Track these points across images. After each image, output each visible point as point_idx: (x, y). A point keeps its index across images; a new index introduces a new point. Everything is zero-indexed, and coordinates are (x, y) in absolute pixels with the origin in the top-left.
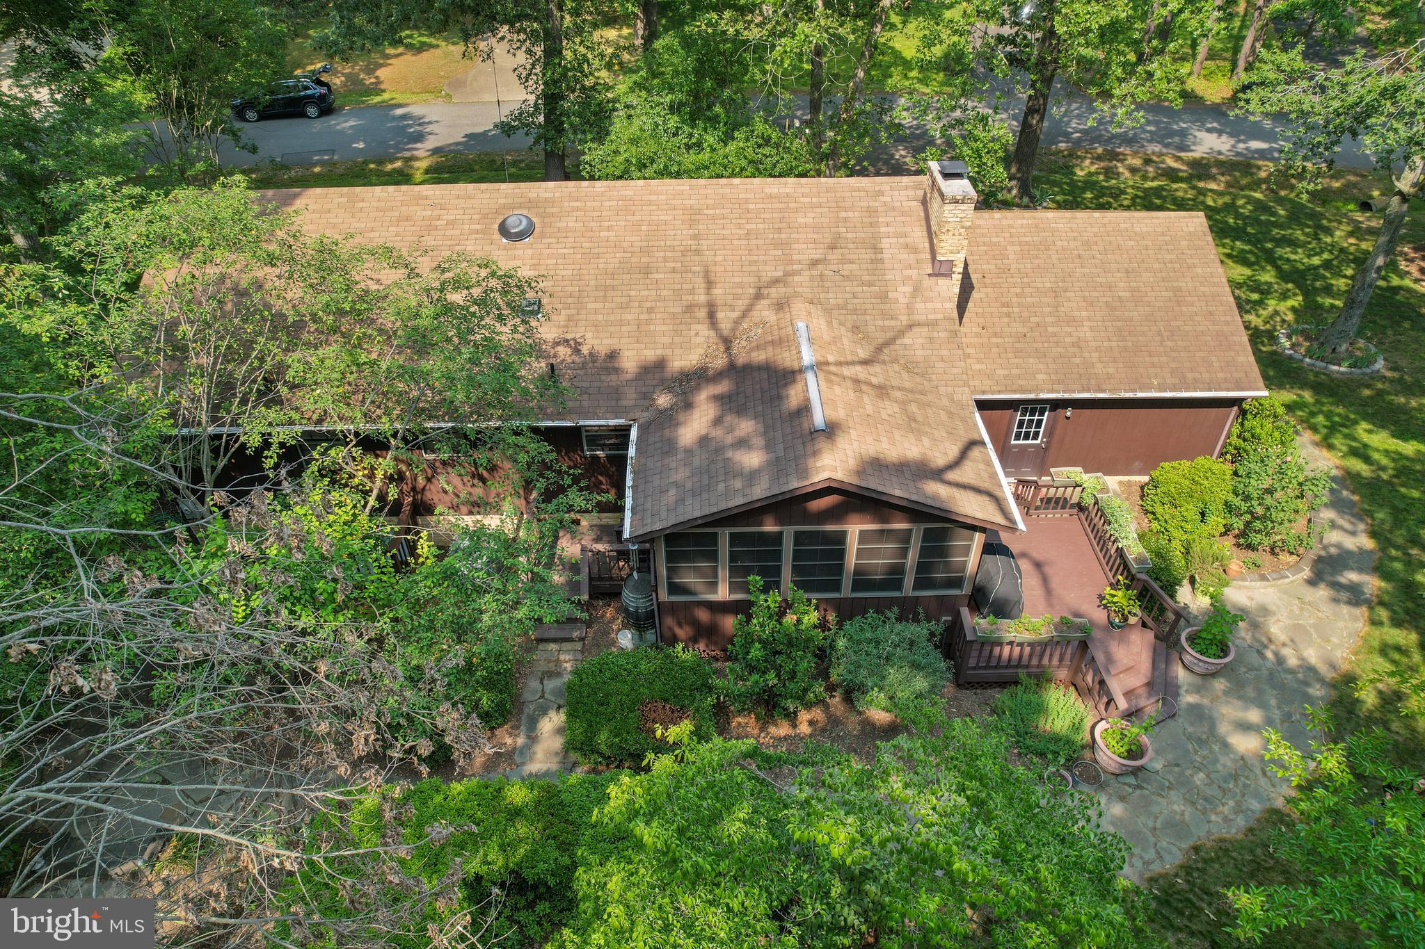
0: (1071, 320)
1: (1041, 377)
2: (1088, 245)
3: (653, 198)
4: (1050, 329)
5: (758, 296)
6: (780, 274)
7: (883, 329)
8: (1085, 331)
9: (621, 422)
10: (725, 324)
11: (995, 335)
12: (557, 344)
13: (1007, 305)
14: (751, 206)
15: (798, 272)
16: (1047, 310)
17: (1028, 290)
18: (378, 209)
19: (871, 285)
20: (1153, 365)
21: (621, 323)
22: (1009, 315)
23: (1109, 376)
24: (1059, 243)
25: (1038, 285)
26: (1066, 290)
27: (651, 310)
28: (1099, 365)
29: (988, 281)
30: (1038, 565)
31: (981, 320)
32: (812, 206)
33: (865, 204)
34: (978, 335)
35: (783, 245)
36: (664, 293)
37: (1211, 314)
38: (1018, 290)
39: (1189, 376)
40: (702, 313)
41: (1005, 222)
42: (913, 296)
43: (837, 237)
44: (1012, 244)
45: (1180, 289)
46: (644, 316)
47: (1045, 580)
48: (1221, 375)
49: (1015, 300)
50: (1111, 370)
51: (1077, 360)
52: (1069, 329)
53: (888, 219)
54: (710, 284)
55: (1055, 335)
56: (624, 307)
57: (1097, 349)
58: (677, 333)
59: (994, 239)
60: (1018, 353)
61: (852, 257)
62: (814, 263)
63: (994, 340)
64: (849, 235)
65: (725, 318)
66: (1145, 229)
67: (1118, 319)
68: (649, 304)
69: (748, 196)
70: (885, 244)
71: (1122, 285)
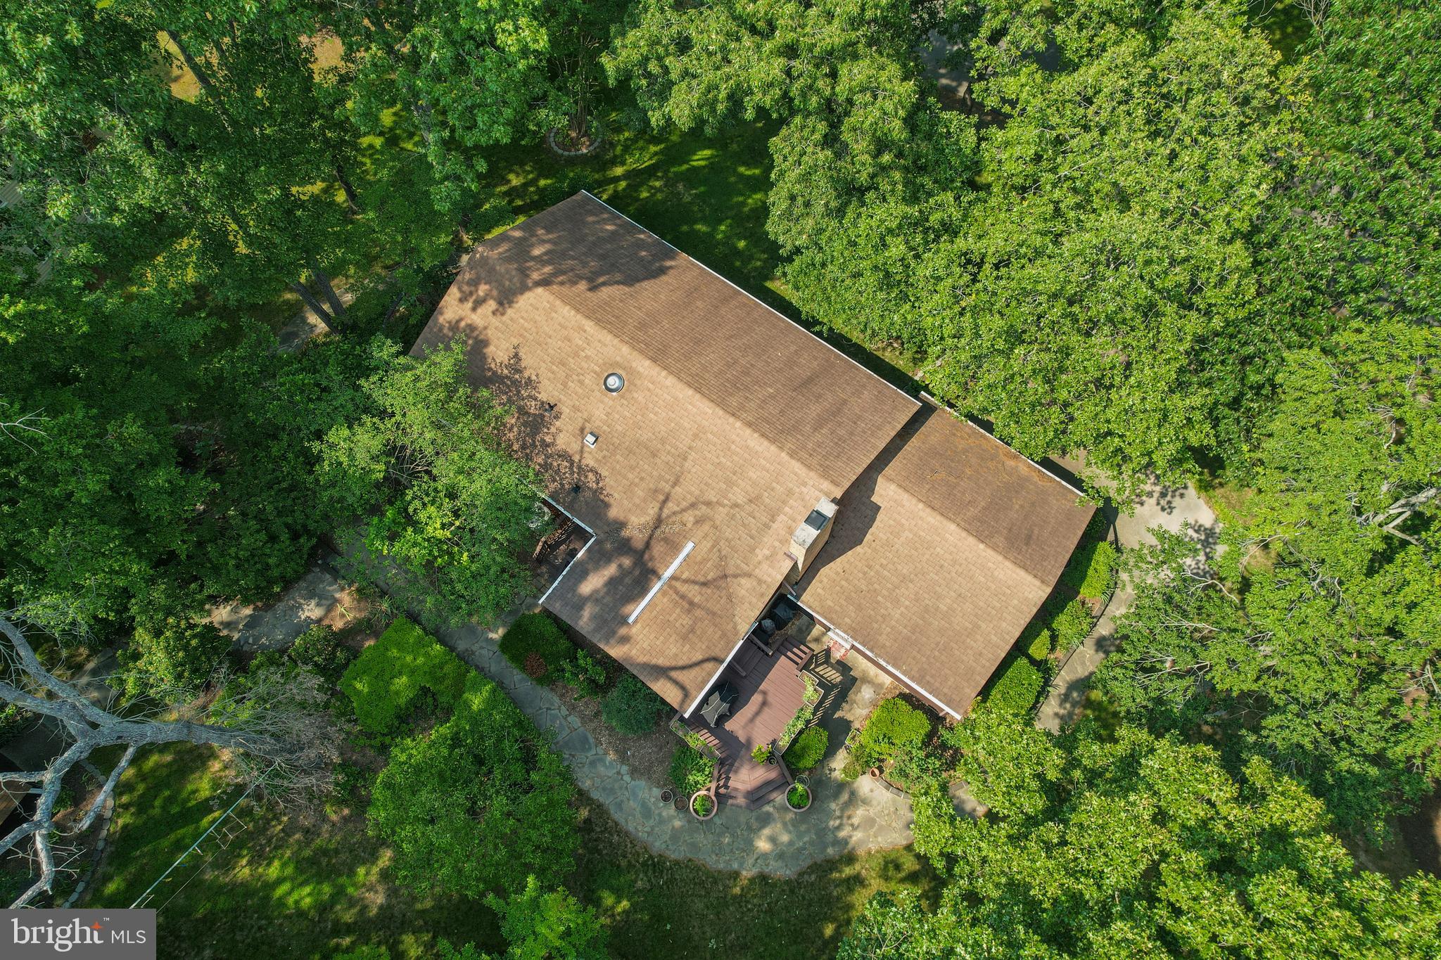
0: (896, 602)
1: (847, 620)
2: (955, 562)
3: (690, 407)
4: (879, 598)
5: (693, 505)
6: (715, 500)
7: (738, 567)
8: (896, 614)
9: (590, 531)
10: (666, 512)
11: (847, 580)
12: (591, 470)
13: (870, 567)
14: (733, 447)
15: (724, 506)
16: (889, 586)
17: (890, 566)
18: (560, 324)
19: (752, 538)
20: (914, 658)
21: (625, 477)
22: (865, 573)
23: (884, 646)
24: (938, 549)
25: (899, 567)
26: (911, 581)
27: (642, 479)
28: (884, 636)
29: (874, 545)
30: (764, 703)
31: (847, 566)
32: (764, 469)
33: (791, 485)
34: (837, 573)
35: (730, 483)
36: (655, 473)
37: (981, 654)
38: (885, 562)
39: (928, 678)
40: (662, 498)
41: (921, 513)
42: (767, 558)
43: (759, 497)
44: (910, 531)
45: (979, 627)
46: (637, 480)
47: (757, 713)
48: (945, 690)
49: (877, 567)
50: (888, 644)
51: (876, 626)
52: (889, 605)
53: (795, 504)
54: (675, 484)
55: (878, 602)
56: (632, 468)
57: (893, 628)
58: (644, 500)
59: (903, 521)
60: (848, 599)
61: (757, 515)
62: (736, 505)
63: (843, 583)
64: (767, 501)
65: (671, 506)
66: (1001, 576)
67: (923, 618)
68: (643, 475)
69: (738, 439)
70: (781, 518)
71: (948, 601)
